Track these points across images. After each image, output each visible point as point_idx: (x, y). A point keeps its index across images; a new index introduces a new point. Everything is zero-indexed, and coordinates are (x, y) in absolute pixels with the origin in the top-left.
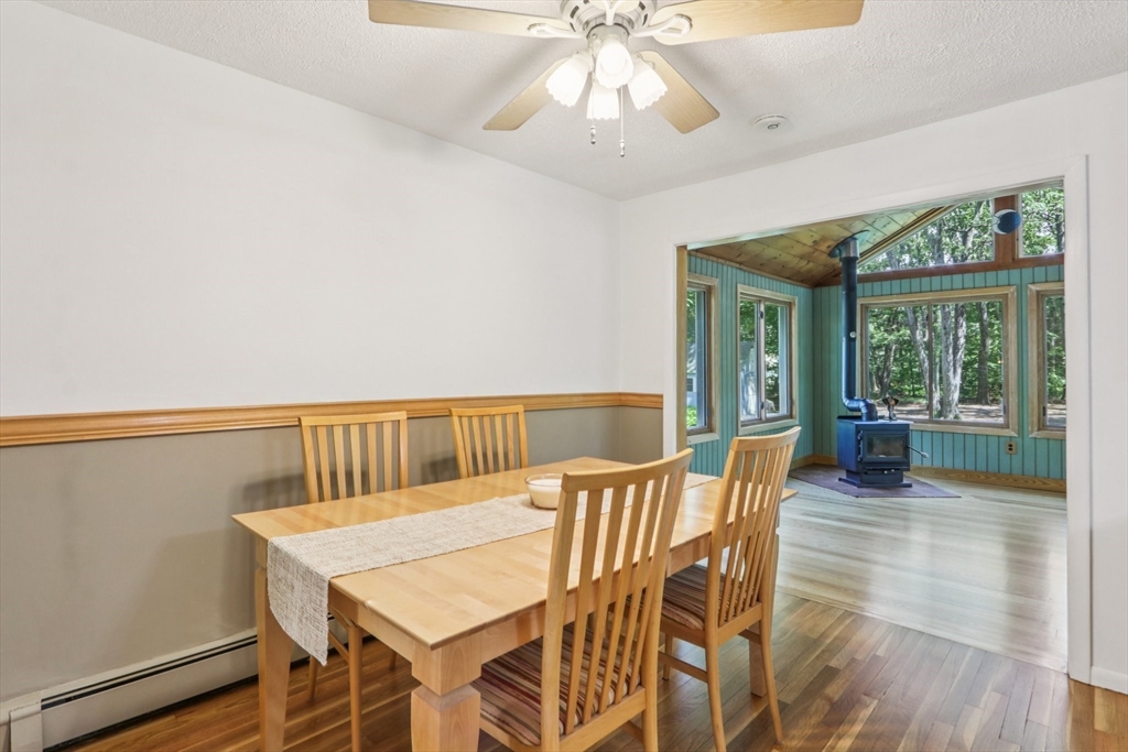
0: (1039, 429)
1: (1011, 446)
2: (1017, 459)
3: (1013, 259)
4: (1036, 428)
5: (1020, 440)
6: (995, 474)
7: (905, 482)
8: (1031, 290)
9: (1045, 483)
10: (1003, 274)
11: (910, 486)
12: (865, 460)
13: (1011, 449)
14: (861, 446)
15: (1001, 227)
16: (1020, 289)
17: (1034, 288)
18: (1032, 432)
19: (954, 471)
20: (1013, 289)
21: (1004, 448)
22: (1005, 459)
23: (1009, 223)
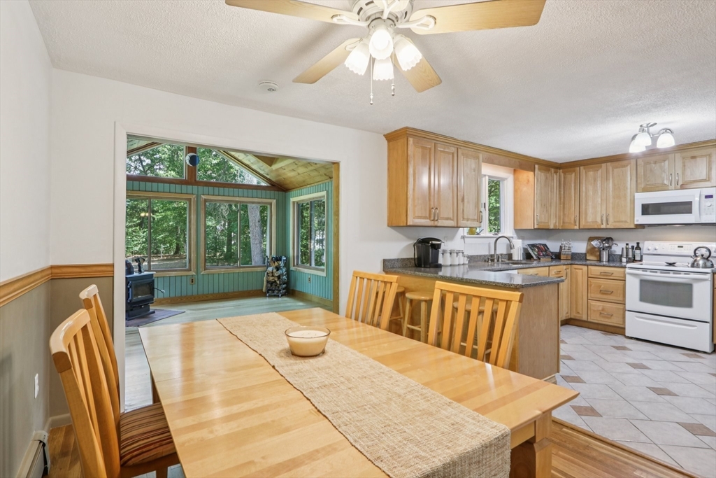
0: (205, 270)
1: (192, 280)
2: (195, 286)
3: (195, 180)
5: (196, 277)
6: (185, 297)
7: (151, 311)
8: (202, 198)
9: (207, 297)
10: (190, 187)
11: (154, 312)
12: (133, 301)
13: (192, 282)
14: (130, 292)
15: (190, 161)
16: (198, 197)
18: (202, 272)
19: (164, 299)
20: (194, 196)
21: (189, 281)
22: (190, 287)
23: (193, 160)
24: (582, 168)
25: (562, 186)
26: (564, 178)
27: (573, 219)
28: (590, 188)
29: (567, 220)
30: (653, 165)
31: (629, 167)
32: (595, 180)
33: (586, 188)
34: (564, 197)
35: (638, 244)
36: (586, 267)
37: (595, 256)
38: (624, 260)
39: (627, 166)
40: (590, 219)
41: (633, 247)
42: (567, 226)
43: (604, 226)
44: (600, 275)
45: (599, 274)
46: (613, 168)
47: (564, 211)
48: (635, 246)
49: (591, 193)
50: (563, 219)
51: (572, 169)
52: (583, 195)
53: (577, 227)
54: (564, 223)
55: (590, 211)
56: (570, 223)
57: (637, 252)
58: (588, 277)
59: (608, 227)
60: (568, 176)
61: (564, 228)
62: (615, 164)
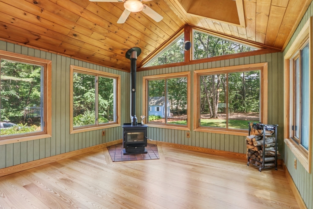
0: (197, 128)
1: (188, 134)
2: (190, 140)
3: (189, 61)
4: (196, 128)
5: (191, 132)
6: (183, 145)
8: (195, 73)
9: (198, 149)
10: (186, 66)
12: (126, 143)
13: (188, 136)
14: (125, 137)
15: (185, 48)
16: (192, 72)
17: (196, 72)
18: (194, 129)
20: (189, 72)
21: (186, 135)
22: (186, 139)
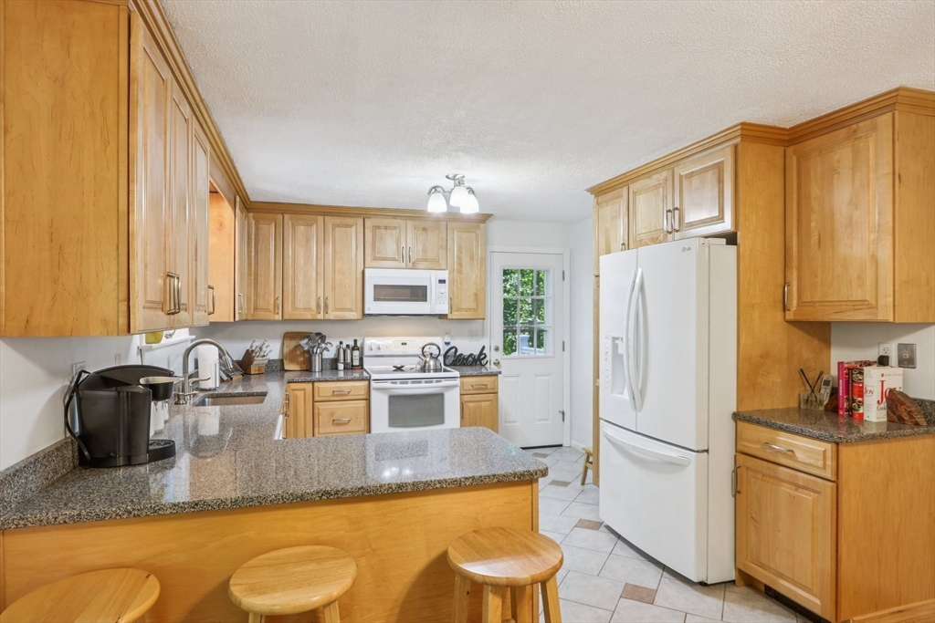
24: (286, 216)
25: (253, 242)
26: (257, 229)
27: (272, 302)
28: (301, 252)
29: (261, 304)
30: (384, 231)
31: (354, 228)
32: (308, 240)
33: (294, 252)
34: (257, 263)
35: (355, 341)
36: (310, 385)
37: (298, 363)
38: (341, 366)
39: (352, 226)
40: (300, 304)
41: (348, 346)
42: (262, 315)
43: (320, 316)
44: (333, 395)
45: (331, 394)
46: (335, 226)
47: (256, 288)
48: (352, 344)
49: (301, 261)
50: (256, 302)
51: (271, 216)
52: (289, 262)
53: (278, 317)
54: (256, 309)
55: (301, 290)
56: (268, 310)
57: (356, 353)
58: (314, 402)
59: (327, 317)
60: (264, 227)
61: (256, 318)
62: (337, 220)
